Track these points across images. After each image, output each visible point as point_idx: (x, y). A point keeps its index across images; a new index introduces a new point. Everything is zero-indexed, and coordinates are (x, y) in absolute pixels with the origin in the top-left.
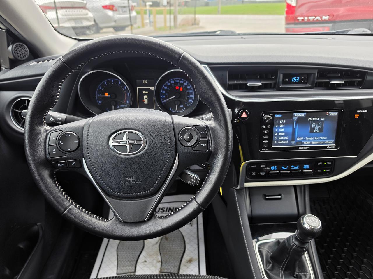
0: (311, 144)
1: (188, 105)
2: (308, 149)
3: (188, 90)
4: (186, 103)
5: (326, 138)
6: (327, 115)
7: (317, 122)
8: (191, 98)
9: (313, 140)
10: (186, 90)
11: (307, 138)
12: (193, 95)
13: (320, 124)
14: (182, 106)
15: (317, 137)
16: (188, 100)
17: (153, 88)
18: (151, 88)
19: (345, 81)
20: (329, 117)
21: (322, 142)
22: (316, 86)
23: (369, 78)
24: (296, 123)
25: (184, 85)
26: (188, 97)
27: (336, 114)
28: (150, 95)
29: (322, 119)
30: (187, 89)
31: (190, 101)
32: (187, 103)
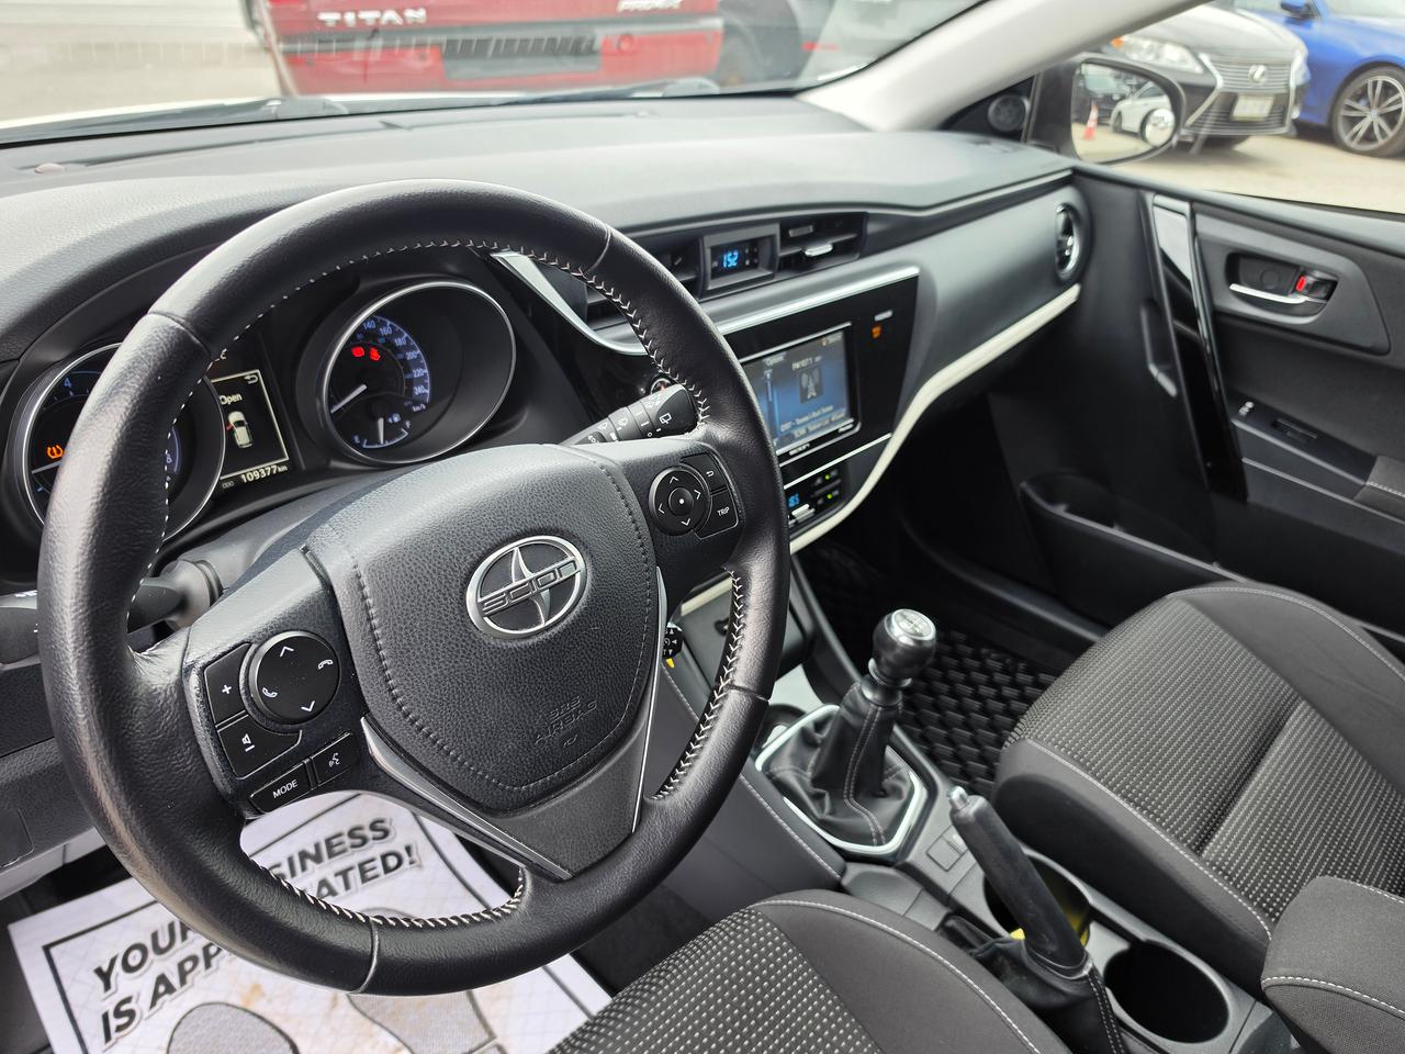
0: (808, 433)
1: (415, 409)
2: (807, 449)
3: (400, 352)
4: (406, 404)
5: (831, 408)
6: (824, 344)
7: (808, 370)
8: (421, 381)
9: (810, 421)
10: (395, 354)
11: (799, 421)
12: (423, 368)
13: (816, 373)
14: (396, 419)
15: (816, 411)
16: (410, 391)
17: (258, 371)
18: (247, 375)
19: (834, 245)
20: (830, 347)
21: (827, 422)
22: (780, 269)
23: (872, 228)
24: (773, 383)
25: (381, 337)
26: (409, 376)
27: (839, 337)
28: (252, 406)
29: (818, 359)
30: (397, 350)
31: (419, 390)
32: (410, 403)
